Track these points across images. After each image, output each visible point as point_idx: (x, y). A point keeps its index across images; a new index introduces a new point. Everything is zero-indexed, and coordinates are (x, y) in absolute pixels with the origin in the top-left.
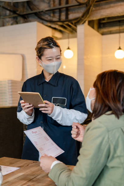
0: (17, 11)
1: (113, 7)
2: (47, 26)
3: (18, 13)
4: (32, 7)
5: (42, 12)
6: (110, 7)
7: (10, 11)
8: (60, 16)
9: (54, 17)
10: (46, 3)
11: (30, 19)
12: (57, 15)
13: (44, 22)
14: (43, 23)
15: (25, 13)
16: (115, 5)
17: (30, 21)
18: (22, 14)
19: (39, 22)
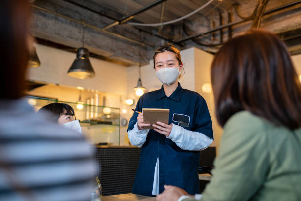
0: (173, 39)
1: (289, 18)
2: (207, 52)
3: (174, 41)
4: (188, 33)
5: (200, 35)
6: (286, 19)
7: (165, 40)
8: (222, 38)
9: (215, 40)
10: (205, 26)
11: (188, 46)
12: (218, 38)
13: (203, 47)
14: (202, 49)
15: (181, 40)
16: (293, 15)
17: (187, 48)
18: (178, 41)
19: (198, 48)
